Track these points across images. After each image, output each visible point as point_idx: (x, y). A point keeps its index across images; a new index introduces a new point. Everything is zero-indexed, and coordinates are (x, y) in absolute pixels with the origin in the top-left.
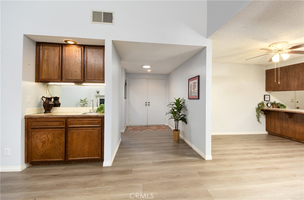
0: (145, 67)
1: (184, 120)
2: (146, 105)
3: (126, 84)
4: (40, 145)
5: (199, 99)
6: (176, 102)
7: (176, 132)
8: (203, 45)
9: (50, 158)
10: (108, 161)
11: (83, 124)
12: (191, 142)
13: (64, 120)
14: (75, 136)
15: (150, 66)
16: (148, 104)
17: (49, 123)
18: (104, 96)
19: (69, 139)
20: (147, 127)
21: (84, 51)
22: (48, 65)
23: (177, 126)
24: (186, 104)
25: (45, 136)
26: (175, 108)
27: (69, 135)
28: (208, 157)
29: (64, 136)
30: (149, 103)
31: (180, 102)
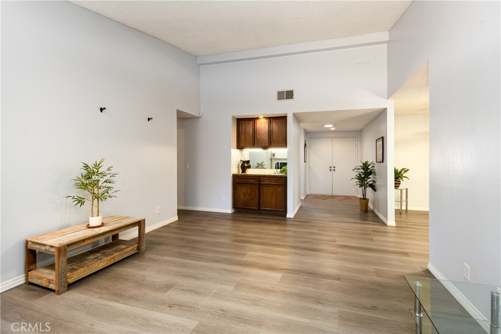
0: (326, 126)
1: (373, 187)
2: (330, 170)
3: (305, 145)
4: (242, 196)
5: (383, 162)
6: (362, 165)
7: (364, 201)
8: (383, 107)
9: (249, 206)
10: (290, 214)
11: (271, 182)
12: (379, 211)
13: (258, 178)
14: (265, 191)
15: (332, 125)
16: (332, 168)
17: (248, 180)
18: (286, 159)
19: (261, 193)
20: (332, 197)
21: (270, 122)
22: (245, 136)
23: (364, 195)
24: (375, 168)
25: (245, 189)
26: (362, 172)
27: (261, 190)
28: (391, 222)
29: (258, 190)
30: (334, 167)
31: (370, 165)
